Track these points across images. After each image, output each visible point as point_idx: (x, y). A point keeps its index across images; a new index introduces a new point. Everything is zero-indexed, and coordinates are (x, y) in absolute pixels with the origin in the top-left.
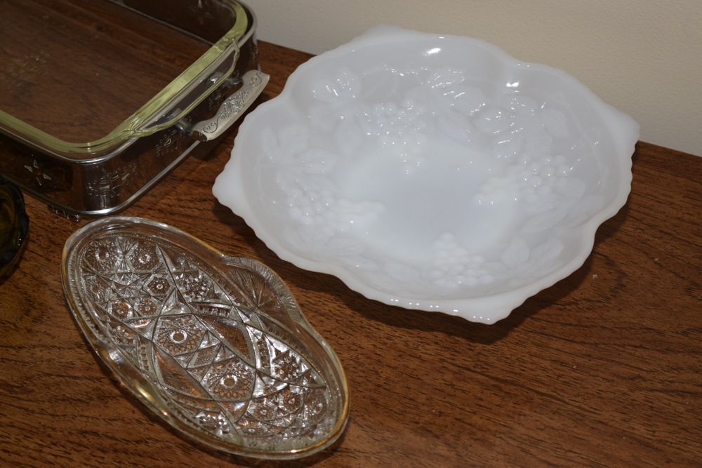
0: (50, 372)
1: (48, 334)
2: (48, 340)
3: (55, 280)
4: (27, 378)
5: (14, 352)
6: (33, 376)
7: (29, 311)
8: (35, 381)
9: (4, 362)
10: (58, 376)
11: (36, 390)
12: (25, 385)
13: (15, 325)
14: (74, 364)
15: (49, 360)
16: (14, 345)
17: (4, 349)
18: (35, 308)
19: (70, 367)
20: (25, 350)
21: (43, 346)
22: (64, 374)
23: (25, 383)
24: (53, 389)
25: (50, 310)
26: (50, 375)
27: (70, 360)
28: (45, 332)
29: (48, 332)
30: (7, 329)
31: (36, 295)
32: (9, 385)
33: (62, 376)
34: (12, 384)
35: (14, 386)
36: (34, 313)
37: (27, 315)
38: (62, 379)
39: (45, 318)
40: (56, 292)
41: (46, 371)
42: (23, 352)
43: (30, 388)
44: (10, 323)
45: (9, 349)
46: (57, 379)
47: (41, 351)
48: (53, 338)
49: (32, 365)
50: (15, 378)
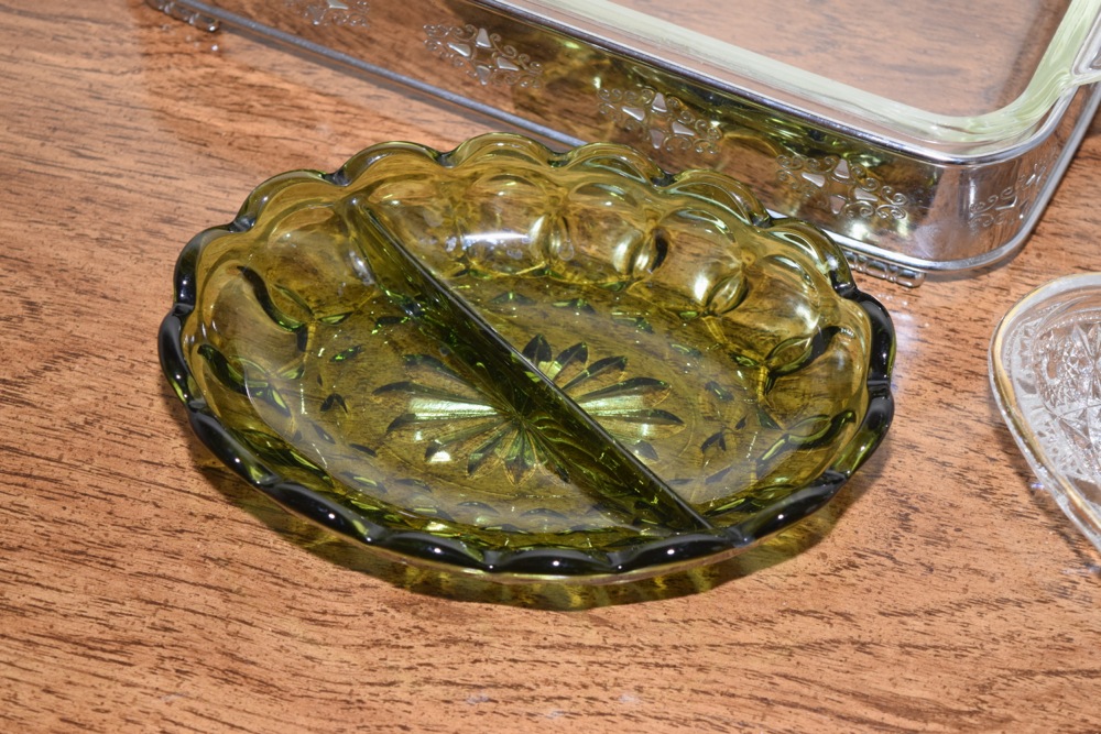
0: (1026, 667)
1: (976, 572)
2: (981, 587)
3: (929, 435)
4: (983, 689)
5: (919, 625)
6: (992, 683)
7: (906, 518)
8: (1001, 694)
9: (909, 653)
10: (1049, 673)
11: (1016, 716)
12: (985, 707)
13: (890, 557)
14: (1070, 640)
15: (1011, 637)
16: (912, 608)
17: (895, 620)
18: (916, 510)
19: (1064, 648)
20: (945, 617)
21: (980, 602)
22: (1060, 668)
23: (983, 702)
24: (1051, 707)
25: (952, 511)
26: (1029, 674)
27: (1056, 631)
28: (966, 566)
29: (973, 565)
30: (879, 568)
31: (904, 476)
32: (948, 712)
33: (1057, 673)
34: (955, 707)
35: (959, 713)
36: (917, 520)
37: (907, 529)
38: (1059, 679)
39: (950, 531)
40: (944, 464)
41: (1016, 664)
42: (940, 622)
43: (1000, 711)
44: (875, 553)
45: (905, 618)
46: (1053, 682)
47: (981, 615)
48: (992, 580)
49: (977, 653)
50: (956, 693)
